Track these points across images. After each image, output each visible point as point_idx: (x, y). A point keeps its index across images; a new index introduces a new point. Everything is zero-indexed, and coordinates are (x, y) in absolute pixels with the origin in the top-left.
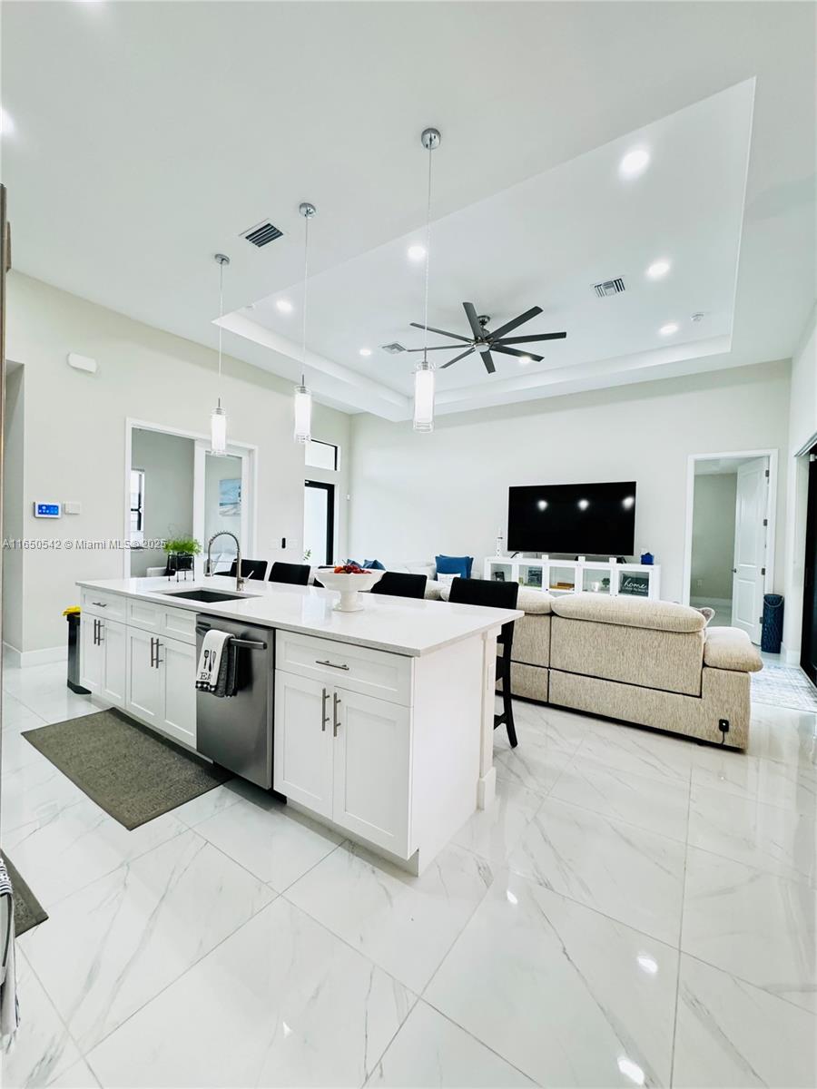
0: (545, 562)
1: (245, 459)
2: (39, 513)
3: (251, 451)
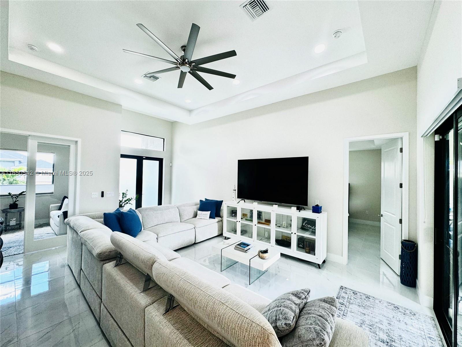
0: (255, 206)
1: (72, 147)
3: (76, 142)
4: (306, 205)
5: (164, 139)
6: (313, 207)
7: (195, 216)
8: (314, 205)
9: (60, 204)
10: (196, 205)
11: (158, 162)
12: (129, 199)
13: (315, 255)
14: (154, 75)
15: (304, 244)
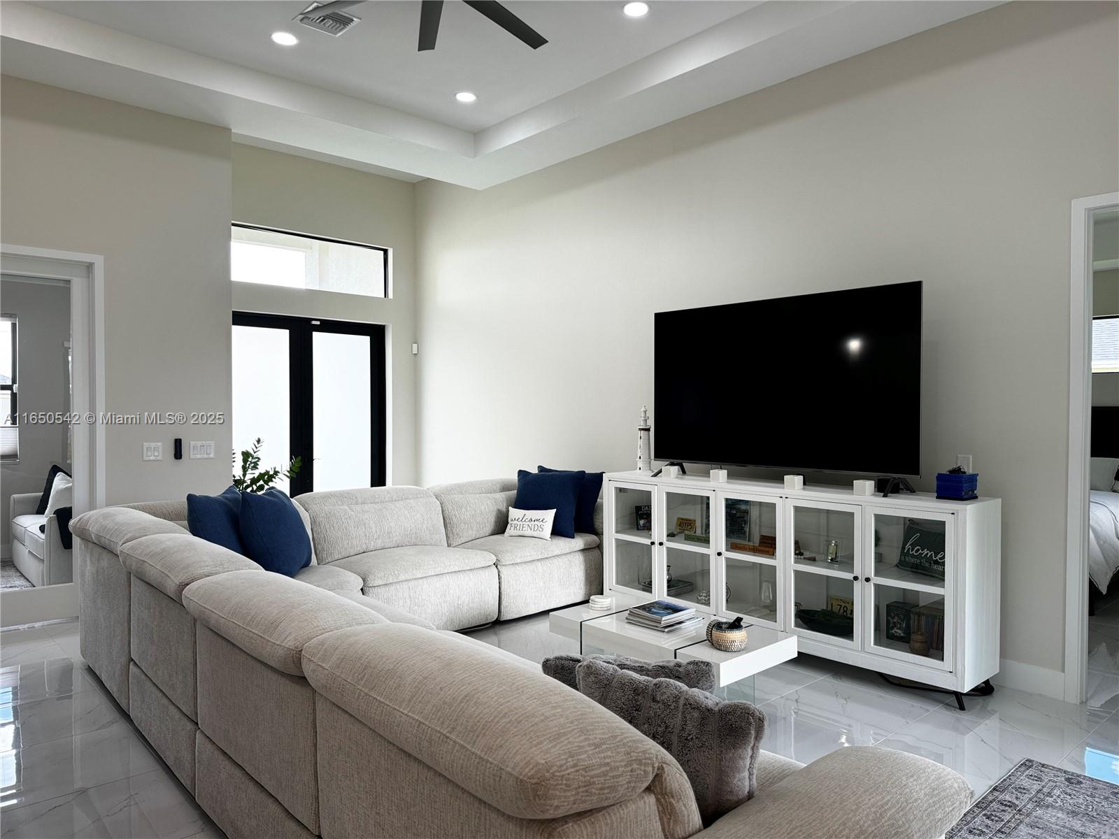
0: (719, 484)
3: (89, 267)
4: (915, 469)
5: (385, 252)
6: (940, 477)
7: (501, 525)
8: (945, 471)
9: (42, 494)
10: (505, 488)
11: (366, 339)
12: (267, 473)
13: (943, 660)
14: (336, 11)
15: (908, 627)
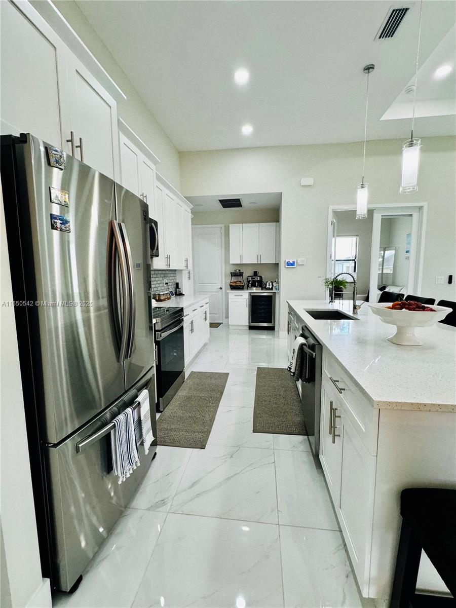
2: (287, 265)
3: (421, 208)
